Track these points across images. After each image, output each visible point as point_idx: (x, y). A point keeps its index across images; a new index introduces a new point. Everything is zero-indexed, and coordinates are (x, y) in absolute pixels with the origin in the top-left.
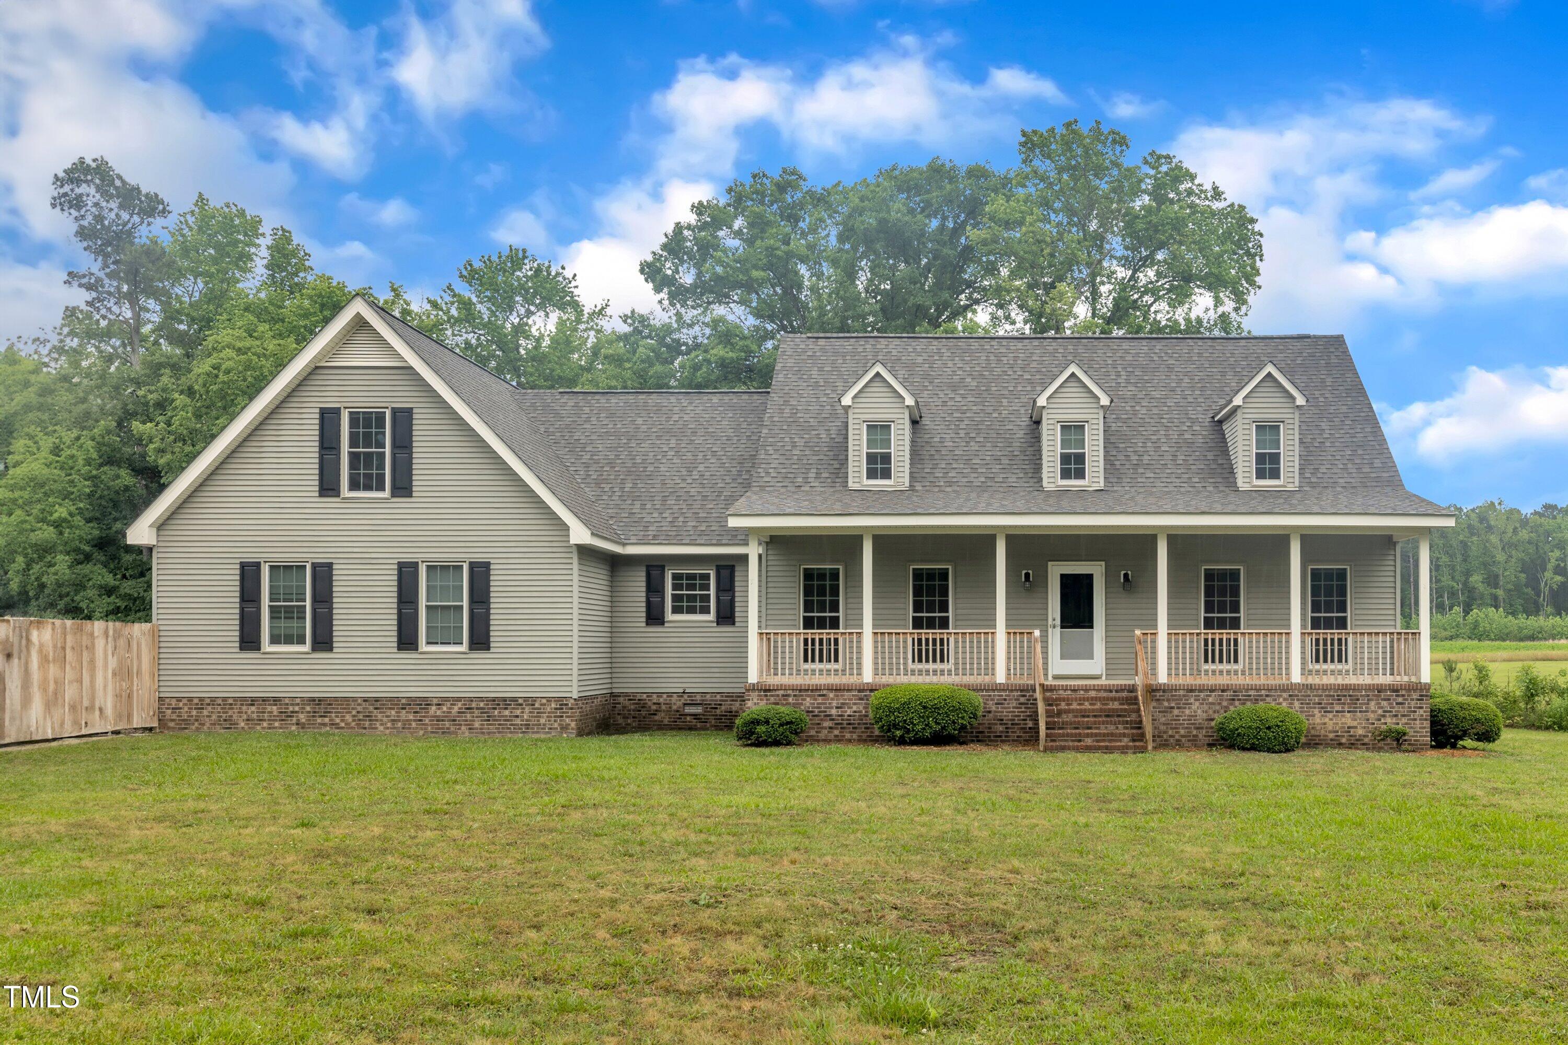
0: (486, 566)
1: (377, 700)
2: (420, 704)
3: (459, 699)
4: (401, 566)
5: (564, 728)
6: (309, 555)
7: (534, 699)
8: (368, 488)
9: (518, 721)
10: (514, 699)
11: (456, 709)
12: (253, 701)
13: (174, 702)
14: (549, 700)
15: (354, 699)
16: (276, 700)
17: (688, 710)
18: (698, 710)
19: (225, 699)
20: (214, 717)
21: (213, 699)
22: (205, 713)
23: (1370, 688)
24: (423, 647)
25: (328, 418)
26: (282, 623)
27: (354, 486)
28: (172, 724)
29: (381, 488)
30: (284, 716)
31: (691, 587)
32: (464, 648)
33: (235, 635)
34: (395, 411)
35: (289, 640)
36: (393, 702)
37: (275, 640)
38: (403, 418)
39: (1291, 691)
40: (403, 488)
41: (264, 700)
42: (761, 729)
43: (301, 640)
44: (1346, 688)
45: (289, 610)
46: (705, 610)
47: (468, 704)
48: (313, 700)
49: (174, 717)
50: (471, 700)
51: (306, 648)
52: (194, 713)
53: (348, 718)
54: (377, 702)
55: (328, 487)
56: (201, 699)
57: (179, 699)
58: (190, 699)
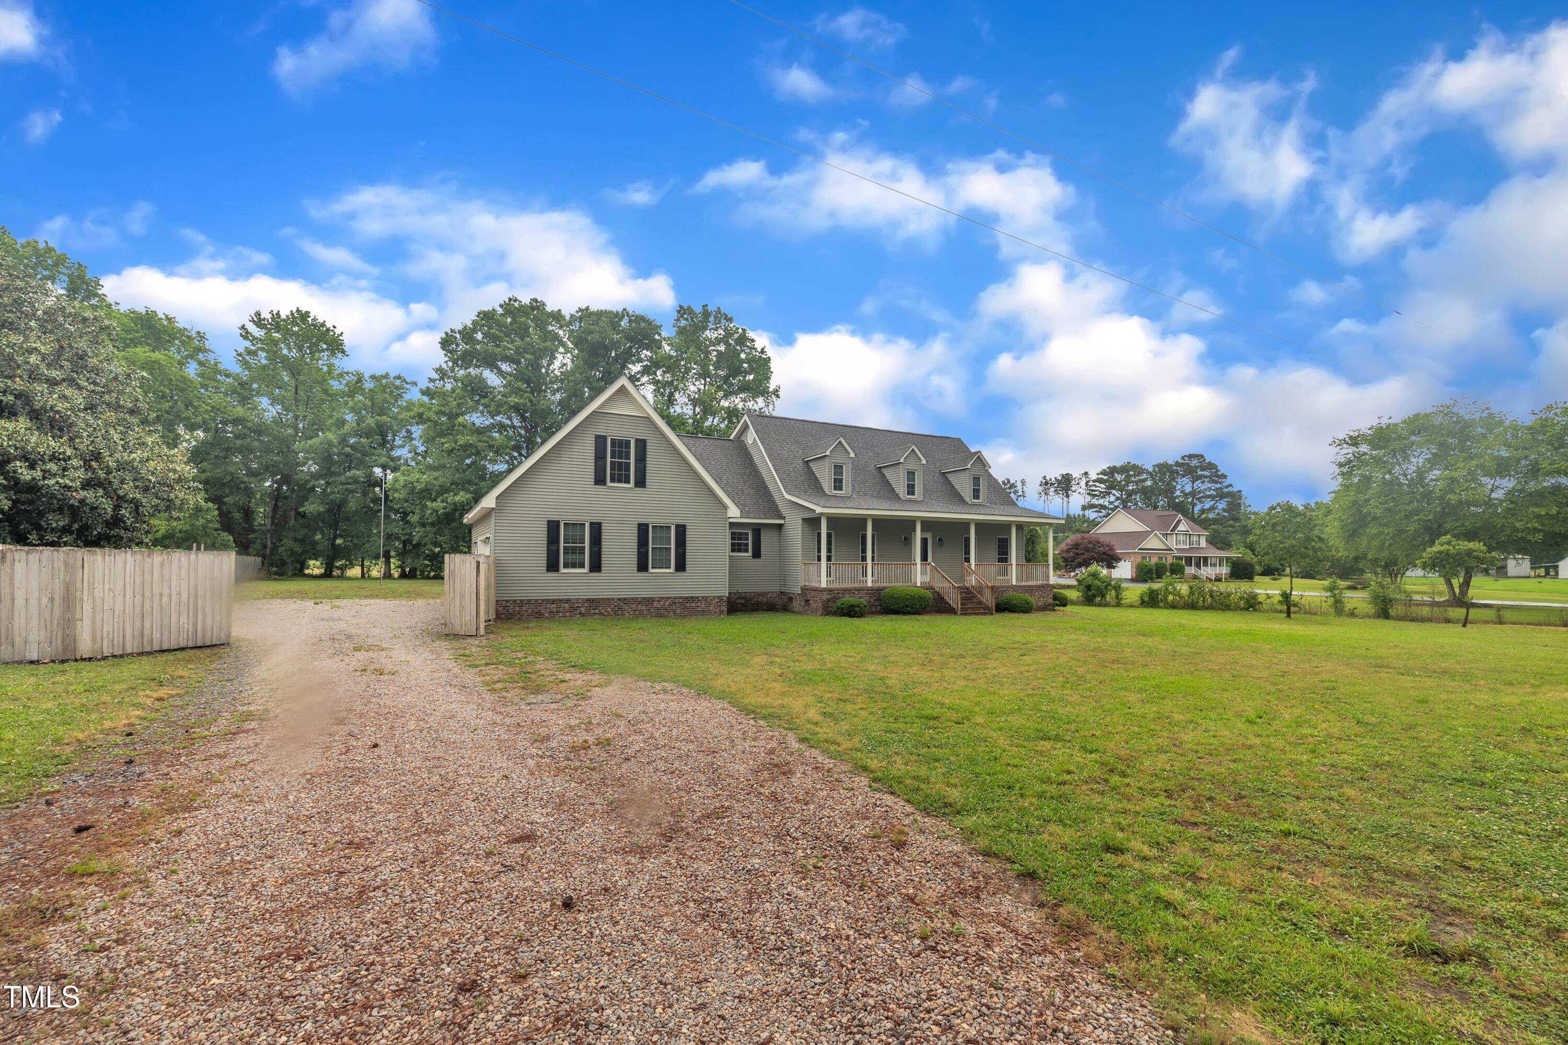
0: (684, 527)
1: (625, 599)
2: (648, 601)
3: (669, 598)
4: (640, 525)
5: (721, 612)
6: (587, 519)
7: (707, 597)
8: (620, 481)
9: (699, 609)
10: (697, 598)
11: (667, 603)
12: (554, 602)
13: (504, 603)
14: (714, 597)
15: (613, 599)
16: (568, 601)
17: (739, 601)
18: (743, 601)
19: (536, 600)
20: (530, 611)
21: (529, 601)
22: (524, 609)
23: (1036, 586)
24: (651, 570)
25: (600, 441)
26: (570, 556)
27: (612, 480)
28: (503, 616)
29: (628, 481)
30: (573, 609)
31: (740, 539)
32: (672, 570)
33: (544, 562)
34: (637, 440)
35: (574, 566)
36: (635, 600)
37: (566, 566)
38: (642, 445)
39: (1016, 588)
40: (641, 482)
41: (561, 600)
42: (857, 609)
43: (582, 565)
44: (1029, 586)
45: (574, 549)
46: (747, 551)
47: (674, 601)
48: (589, 600)
49: (504, 612)
50: (675, 598)
51: (586, 570)
52: (517, 609)
53: (609, 609)
54: (625, 600)
55: (600, 480)
56: (522, 601)
57: (507, 601)
58: (515, 601)
